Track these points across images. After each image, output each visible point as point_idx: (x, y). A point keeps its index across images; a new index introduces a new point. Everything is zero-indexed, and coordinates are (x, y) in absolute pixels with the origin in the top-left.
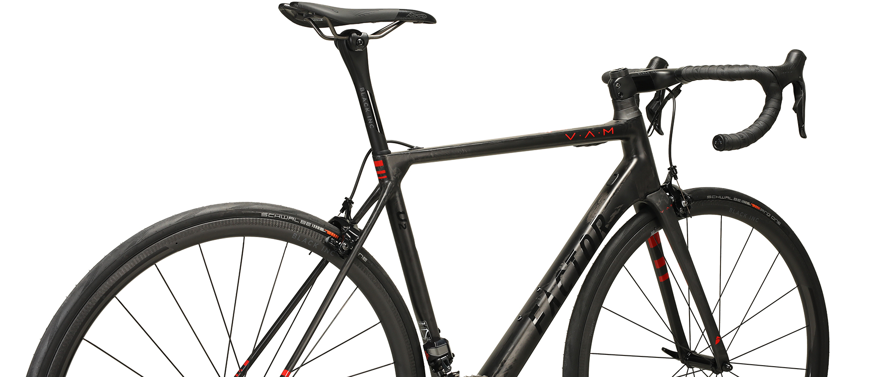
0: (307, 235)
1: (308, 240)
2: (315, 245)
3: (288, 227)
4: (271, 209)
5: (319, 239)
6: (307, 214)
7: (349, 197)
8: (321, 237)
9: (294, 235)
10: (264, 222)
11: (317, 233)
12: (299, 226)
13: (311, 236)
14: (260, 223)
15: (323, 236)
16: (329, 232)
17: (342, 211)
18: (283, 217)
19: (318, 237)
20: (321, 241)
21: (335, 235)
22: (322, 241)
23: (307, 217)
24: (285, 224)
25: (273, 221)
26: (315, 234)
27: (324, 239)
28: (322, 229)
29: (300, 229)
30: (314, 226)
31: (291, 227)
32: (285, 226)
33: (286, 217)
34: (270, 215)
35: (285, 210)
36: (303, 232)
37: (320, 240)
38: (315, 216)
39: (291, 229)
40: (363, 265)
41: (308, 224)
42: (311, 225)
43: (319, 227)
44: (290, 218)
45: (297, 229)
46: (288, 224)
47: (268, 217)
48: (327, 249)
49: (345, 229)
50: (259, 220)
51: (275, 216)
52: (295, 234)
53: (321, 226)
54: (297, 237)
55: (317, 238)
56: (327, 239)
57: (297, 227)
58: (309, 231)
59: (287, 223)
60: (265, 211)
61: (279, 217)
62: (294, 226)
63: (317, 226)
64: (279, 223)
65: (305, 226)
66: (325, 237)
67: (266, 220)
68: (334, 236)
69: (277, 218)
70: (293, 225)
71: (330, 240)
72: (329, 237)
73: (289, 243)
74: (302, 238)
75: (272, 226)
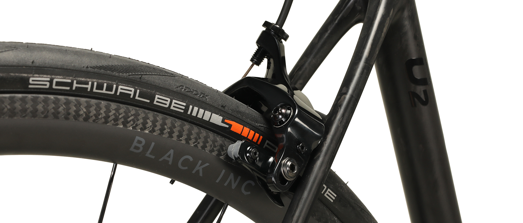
0: (175, 138)
1: (177, 156)
2: (199, 168)
3: (116, 120)
4: (60, 64)
5: (208, 149)
6: (172, 75)
7: (273, 20)
8: (214, 141)
9: (135, 144)
10: (40, 107)
11: (204, 133)
12: (151, 115)
13: (188, 140)
14: (24, 110)
15: (219, 140)
16: (237, 127)
17: (256, 60)
18: (100, 87)
19: (205, 142)
20: (215, 154)
21: (252, 132)
22: (219, 154)
23: (173, 85)
24: (108, 110)
25: (67, 103)
26: (198, 134)
27: (223, 148)
28: (217, 119)
29: (154, 122)
30: (196, 111)
31: (126, 117)
32: (107, 117)
33: (109, 88)
34: (58, 84)
35: (104, 63)
36: (162, 130)
37: (212, 151)
38: (195, 78)
39: (125, 124)
40: (328, 213)
41: (178, 105)
42: (187, 108)
43: (208, 114)
44: (122, 89)
45: (144, 124)
46: (117, 110)
47: (50, 91)
48: (232, 176)
49: (286, 116)
50: (23, 100)
51: (75, 85)
52: (138, 138)
53: (214, 110)
54: (146, 147)
55: (204, 147)
56: (234, 148)
57: (145, 119)
58: (182, 126)
59: (113, 106)
60: (41, 70)
61: (89, 87)
62: (136, 115)
63: (202, 111)
64: (88, 106)
65: (167, 112)
66: (227, 141)
67: (46, 101)
68: (250, 137)
69: (81, 93)
70: (133, 110)
71: (243, 150)
72: (239, 144)
73: (119, 166)
74: (160, 150)
75: (67, 118)
